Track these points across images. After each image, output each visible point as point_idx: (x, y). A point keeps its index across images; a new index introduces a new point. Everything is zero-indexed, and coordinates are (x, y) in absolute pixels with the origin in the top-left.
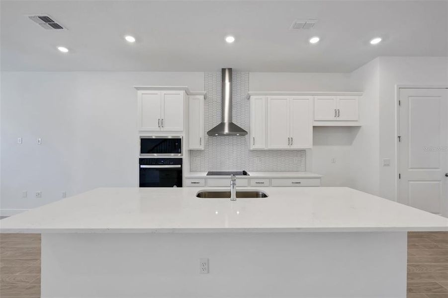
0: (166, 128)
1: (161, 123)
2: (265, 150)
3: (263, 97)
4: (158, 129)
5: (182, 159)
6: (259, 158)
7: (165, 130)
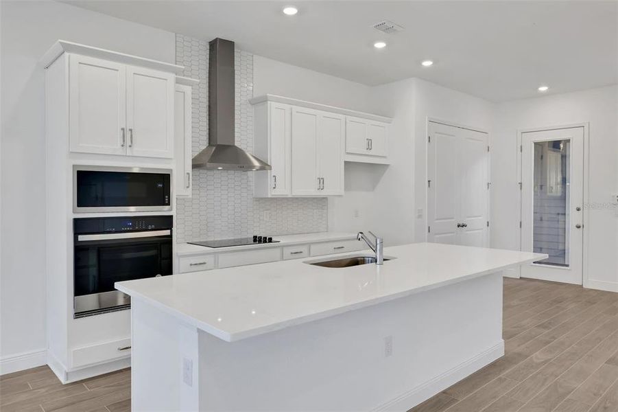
0: (137, 150)
1: (127, 136)
2: (287, 198)
3: (287, 107)
4: (120, 152)
5: (171, 217)
6: (268, 212)
7: (135, 154)
